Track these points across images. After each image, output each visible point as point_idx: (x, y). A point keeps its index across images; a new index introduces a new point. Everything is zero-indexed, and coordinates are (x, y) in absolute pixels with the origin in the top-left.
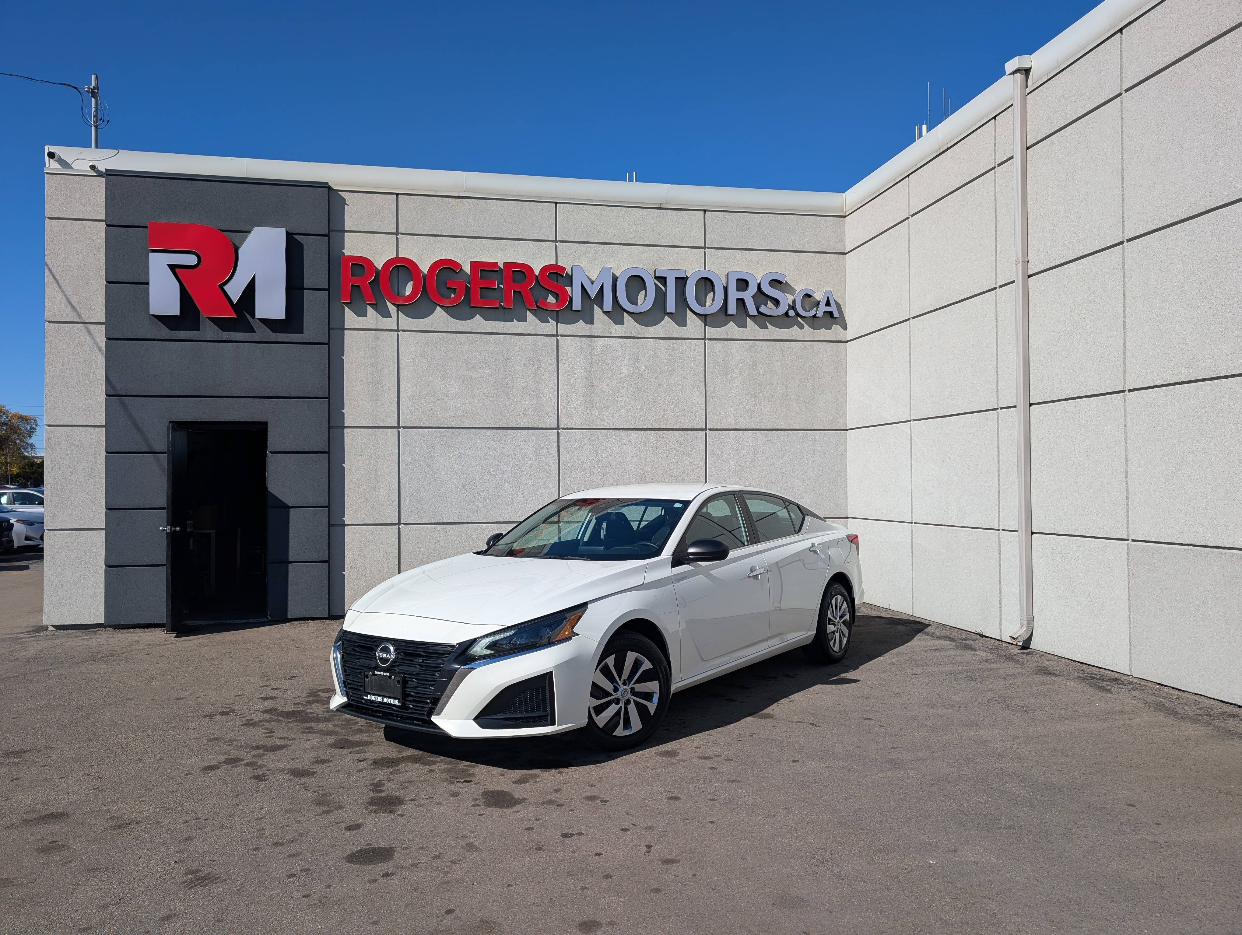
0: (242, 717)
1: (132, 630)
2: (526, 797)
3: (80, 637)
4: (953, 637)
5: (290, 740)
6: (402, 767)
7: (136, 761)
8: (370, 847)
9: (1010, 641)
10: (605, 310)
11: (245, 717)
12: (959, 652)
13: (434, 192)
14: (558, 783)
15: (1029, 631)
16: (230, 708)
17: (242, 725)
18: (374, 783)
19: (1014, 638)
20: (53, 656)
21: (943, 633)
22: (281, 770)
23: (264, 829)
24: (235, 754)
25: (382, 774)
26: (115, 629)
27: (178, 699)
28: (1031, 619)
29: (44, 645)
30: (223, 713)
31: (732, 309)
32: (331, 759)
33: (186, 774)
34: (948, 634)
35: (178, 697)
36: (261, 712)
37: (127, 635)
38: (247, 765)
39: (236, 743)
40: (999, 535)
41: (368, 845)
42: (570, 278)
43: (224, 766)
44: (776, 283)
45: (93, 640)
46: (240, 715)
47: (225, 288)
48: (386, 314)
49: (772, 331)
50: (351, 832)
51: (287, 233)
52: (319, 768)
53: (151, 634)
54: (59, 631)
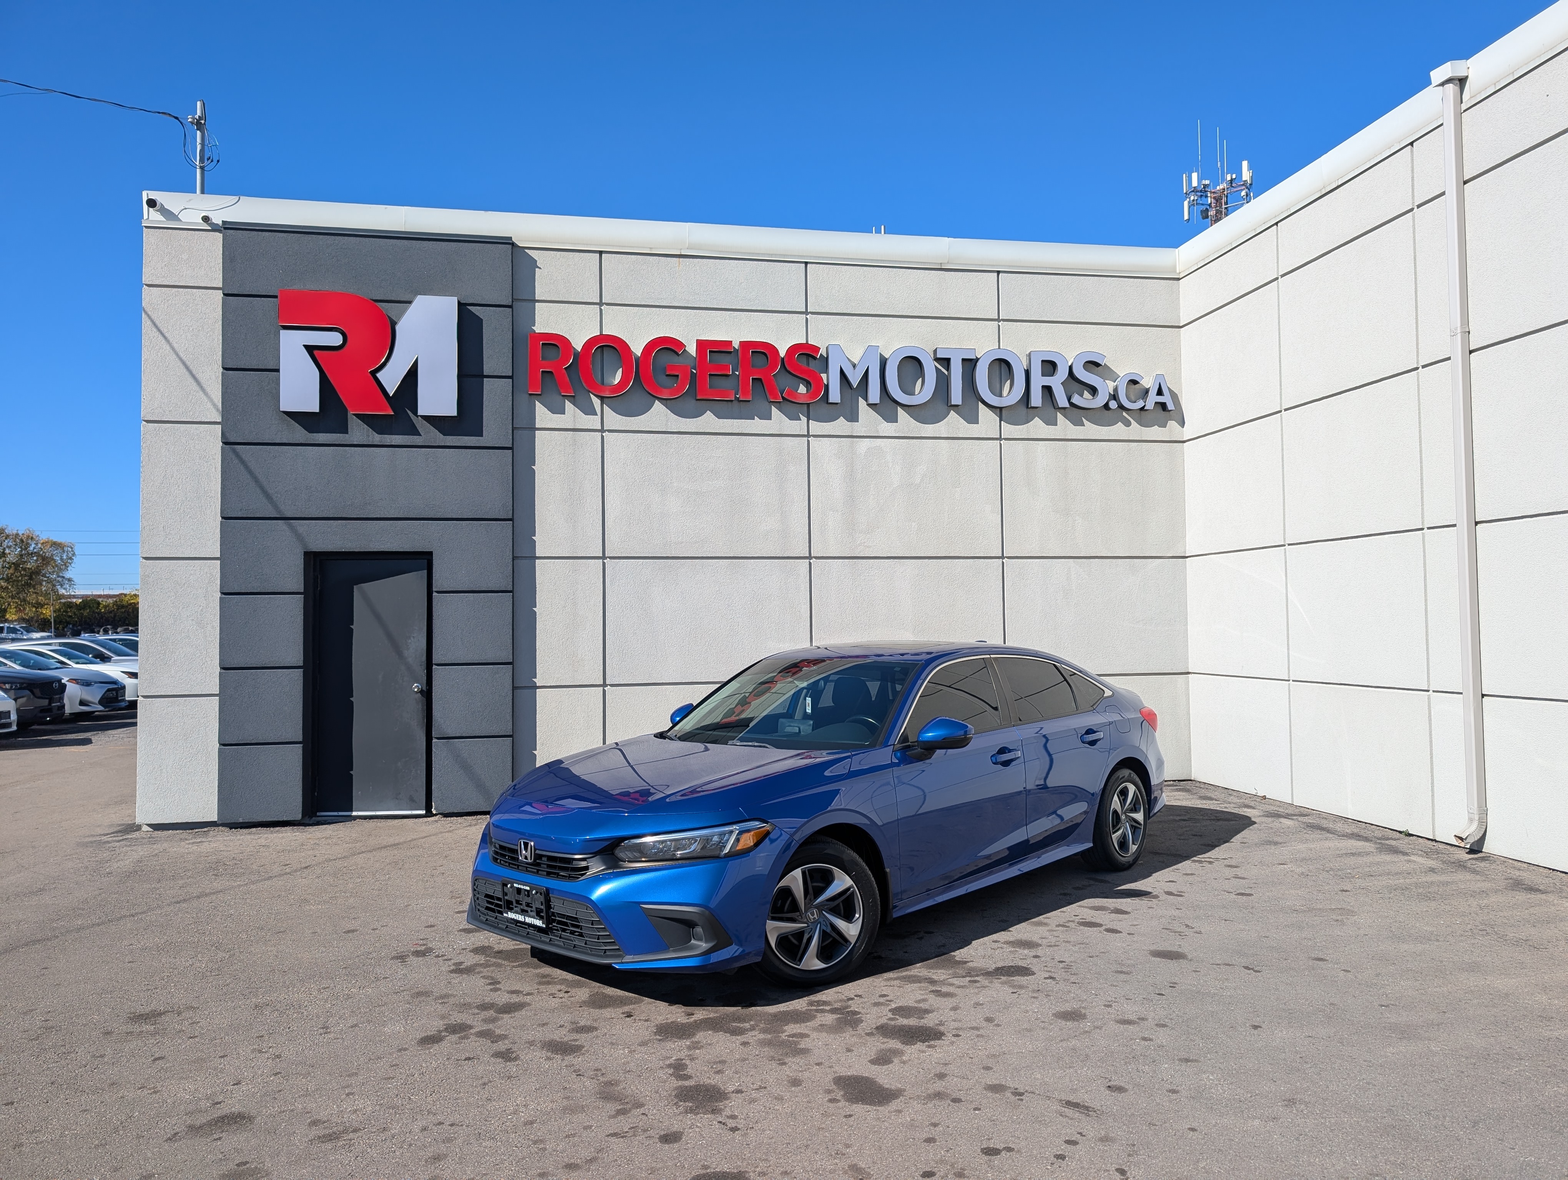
0: (446, 960)
1: (254, 830)
2: (900, 1086)
3: (186, 839)
4: (1365, 836)
5: (525, 995)
6: (700, 1036)
7: (321, 1028)
8: (708, 1171)
9: (1454, 842)
10: (871, 402)
11: (451, 959)
12: (1388, 858)
13: (649, 249)
14: (935, 1063)
15: (1482, 828)
16: (424, 945)
17: (452, 972)
18: (671, 1064)
19: (1461, 839)
20: (158, 868)
21: (1349, 830)
22: (531, 1043)
23: (541, 1141)
24: (458, 1018)
25: (676, 1048)
26: (231, 828)
27: (349, 932)
28: (1483, 812)
29: (141, 851)
30: (417, 954)
31: (1036, 399)
32: (595, 1025)
33: (400, 1050)
34: (1355, 831)
35: (347, 929)
36: (470, 951)
37: (249, 837)
38: (481, 1034)
39: (452, 1000)
40: (1429, 698)
41: (705, 1167)
42: (826, 360)
43: (447, 1036)
44: (1093, 365)
45: (205, 844)
46: (442, 956)
47: (379, 375)
48: (589, 410)
49: (1090, 429)
50: (671, 1145)
51: (459, 303)
52: (583, 1039)
53: (281, 835)
54: (156, 832)
